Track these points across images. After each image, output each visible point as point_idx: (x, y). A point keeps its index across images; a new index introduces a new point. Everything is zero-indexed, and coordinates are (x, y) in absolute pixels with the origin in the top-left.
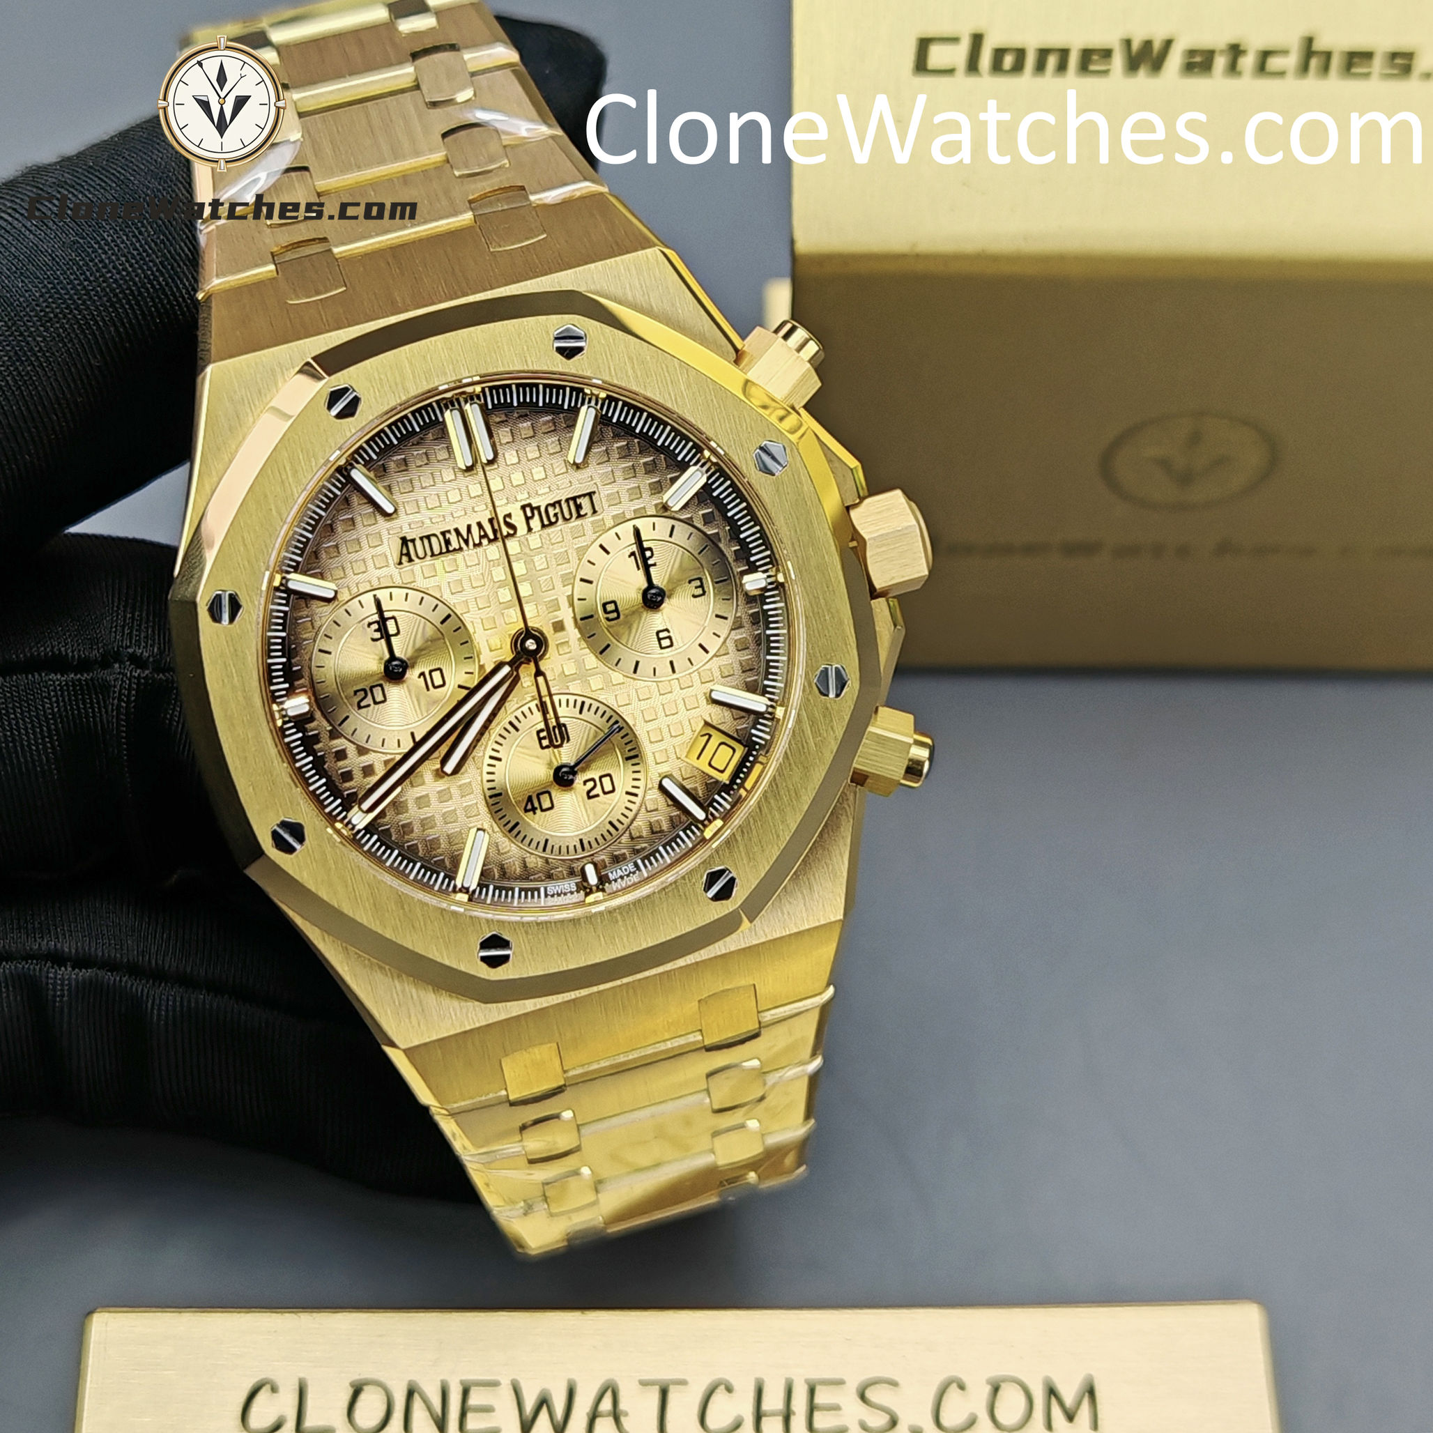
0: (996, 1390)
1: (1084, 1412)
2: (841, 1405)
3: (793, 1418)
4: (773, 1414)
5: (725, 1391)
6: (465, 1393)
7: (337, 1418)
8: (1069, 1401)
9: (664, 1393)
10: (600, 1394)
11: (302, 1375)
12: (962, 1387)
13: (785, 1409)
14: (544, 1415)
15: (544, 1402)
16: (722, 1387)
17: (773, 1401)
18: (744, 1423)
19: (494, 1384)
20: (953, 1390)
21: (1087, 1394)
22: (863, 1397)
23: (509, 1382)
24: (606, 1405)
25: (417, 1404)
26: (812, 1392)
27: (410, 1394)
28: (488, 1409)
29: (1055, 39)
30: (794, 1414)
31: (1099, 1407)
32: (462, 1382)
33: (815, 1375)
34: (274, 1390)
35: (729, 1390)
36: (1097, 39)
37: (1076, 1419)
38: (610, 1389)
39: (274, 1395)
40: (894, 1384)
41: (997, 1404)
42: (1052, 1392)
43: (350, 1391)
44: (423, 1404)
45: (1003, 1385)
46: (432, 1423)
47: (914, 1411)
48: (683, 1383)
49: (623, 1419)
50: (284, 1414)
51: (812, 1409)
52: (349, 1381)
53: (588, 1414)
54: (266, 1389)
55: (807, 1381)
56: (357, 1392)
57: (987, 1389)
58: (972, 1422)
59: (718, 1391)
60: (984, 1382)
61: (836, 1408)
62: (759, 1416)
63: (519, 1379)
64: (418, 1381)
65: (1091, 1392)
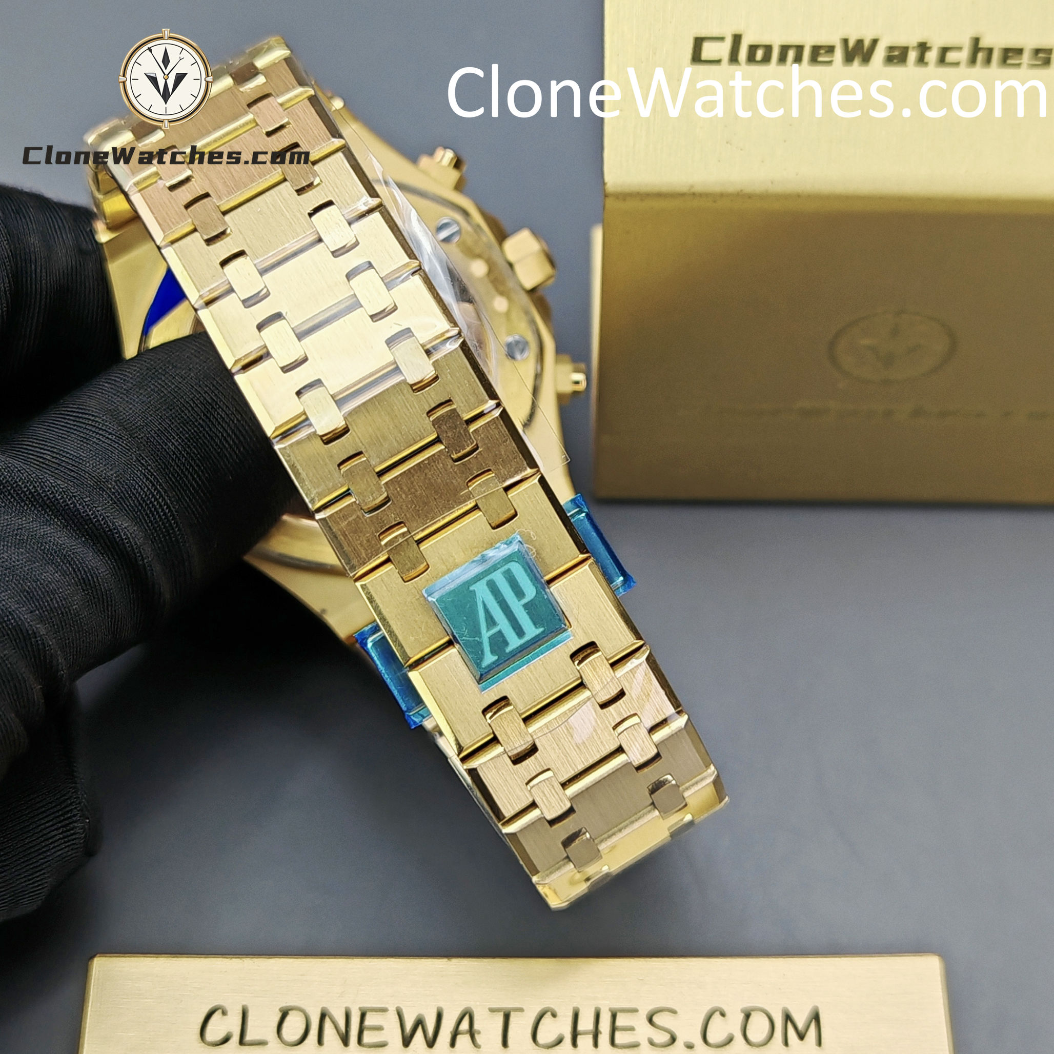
0: (748, 1016)
1: (812, 1033)
2: (636, 1027)
3: (600, 1037)
4: (585, 1033)
5: (551, 1016)
6: (363, 1016)
7: (270, 1034)
8: (800, 1025)
9: (507, 1017)
10: (460, 1017)
11: (244, 1003)
12: (723, 1015)
13: (594, 1030)
14: (419, 1033)
15: (420, 1023)
16: (549, 1013)
17: (586, 1023)
18: (564, 1040)
19: (384, 1010)
20: (717, 1016)
21: (814, 1020)
22: (650, 1021)
23: (395, 1009)
24: (465, 1025)
25: (328, 1024)
26: (614, 1017)
27: (323, 1016)
28: (379, 1028)
29: (794, 39)
30: (601, 1033)
31: (823, 1029)
32: (360, 1009)
33: (616, 1005)
34: (224, 1013)
35: (554, 1015)
36: (823, 39)
37: (806, 1038)
38: (468, 1014)
39: (225, 1017)
40: (674, 1012)
41: (748, 1027)
42: (788, 1018)
43: (279, 1015)
44: (332, 1024)
45: (753, 1013)
46: (338, 1037)
47: (688, 1031)
48: (521, 1010)
49: (477, 1036)
50: (231, 1031)
51: (614, 1029)
52: (279, 1007)
53: (451, 1032)
54: (219, 1013)
55: (610, 1010)
56: (284, 1015)
57: (741, 1016)
58: (730, 1040)
59: (546, 1016)
60: (740, 1011)
61: (632, 1029)
62: (575, 1035)
63: (402, 1007)
64: (328, 1008)
65: (816, 1017)
